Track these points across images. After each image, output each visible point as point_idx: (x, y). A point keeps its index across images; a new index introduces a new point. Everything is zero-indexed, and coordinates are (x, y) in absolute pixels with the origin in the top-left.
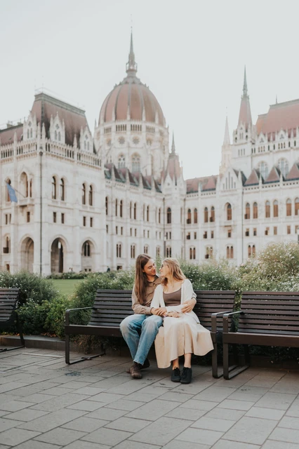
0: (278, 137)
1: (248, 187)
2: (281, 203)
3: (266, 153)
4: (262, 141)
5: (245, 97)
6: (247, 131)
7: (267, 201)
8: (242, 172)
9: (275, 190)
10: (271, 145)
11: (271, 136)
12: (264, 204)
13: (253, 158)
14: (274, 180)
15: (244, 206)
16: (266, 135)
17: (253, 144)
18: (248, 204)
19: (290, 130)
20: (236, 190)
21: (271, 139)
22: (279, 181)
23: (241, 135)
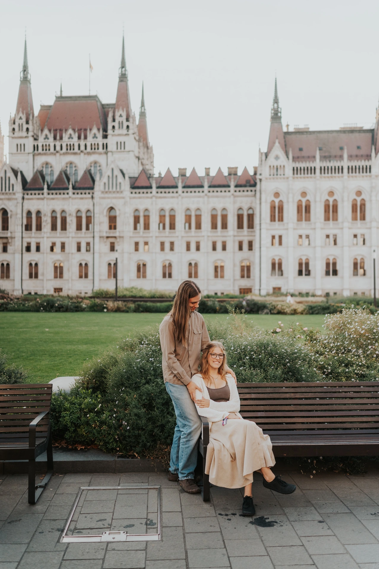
0: (65, 137)
1: (30, 192)
2: (70, 215)
3: (52, 154)
4: (46, 138)
5: (25, 81)
6: (27, 123)
7: (54, 211)
8: (21, 172)
9: (64, 199)
10: (58, 144)
11: (58, 134)
12: (49, 215)
13: (36, 157)
14: (61, 186)
15: (25, 215)
16: (52, 131)
17: (35, 139)
18: (29, 213)
19: (80, 130)
20: (14, 194)
21: (58, 138)
22: (68, 189)
23: (20, 127)
